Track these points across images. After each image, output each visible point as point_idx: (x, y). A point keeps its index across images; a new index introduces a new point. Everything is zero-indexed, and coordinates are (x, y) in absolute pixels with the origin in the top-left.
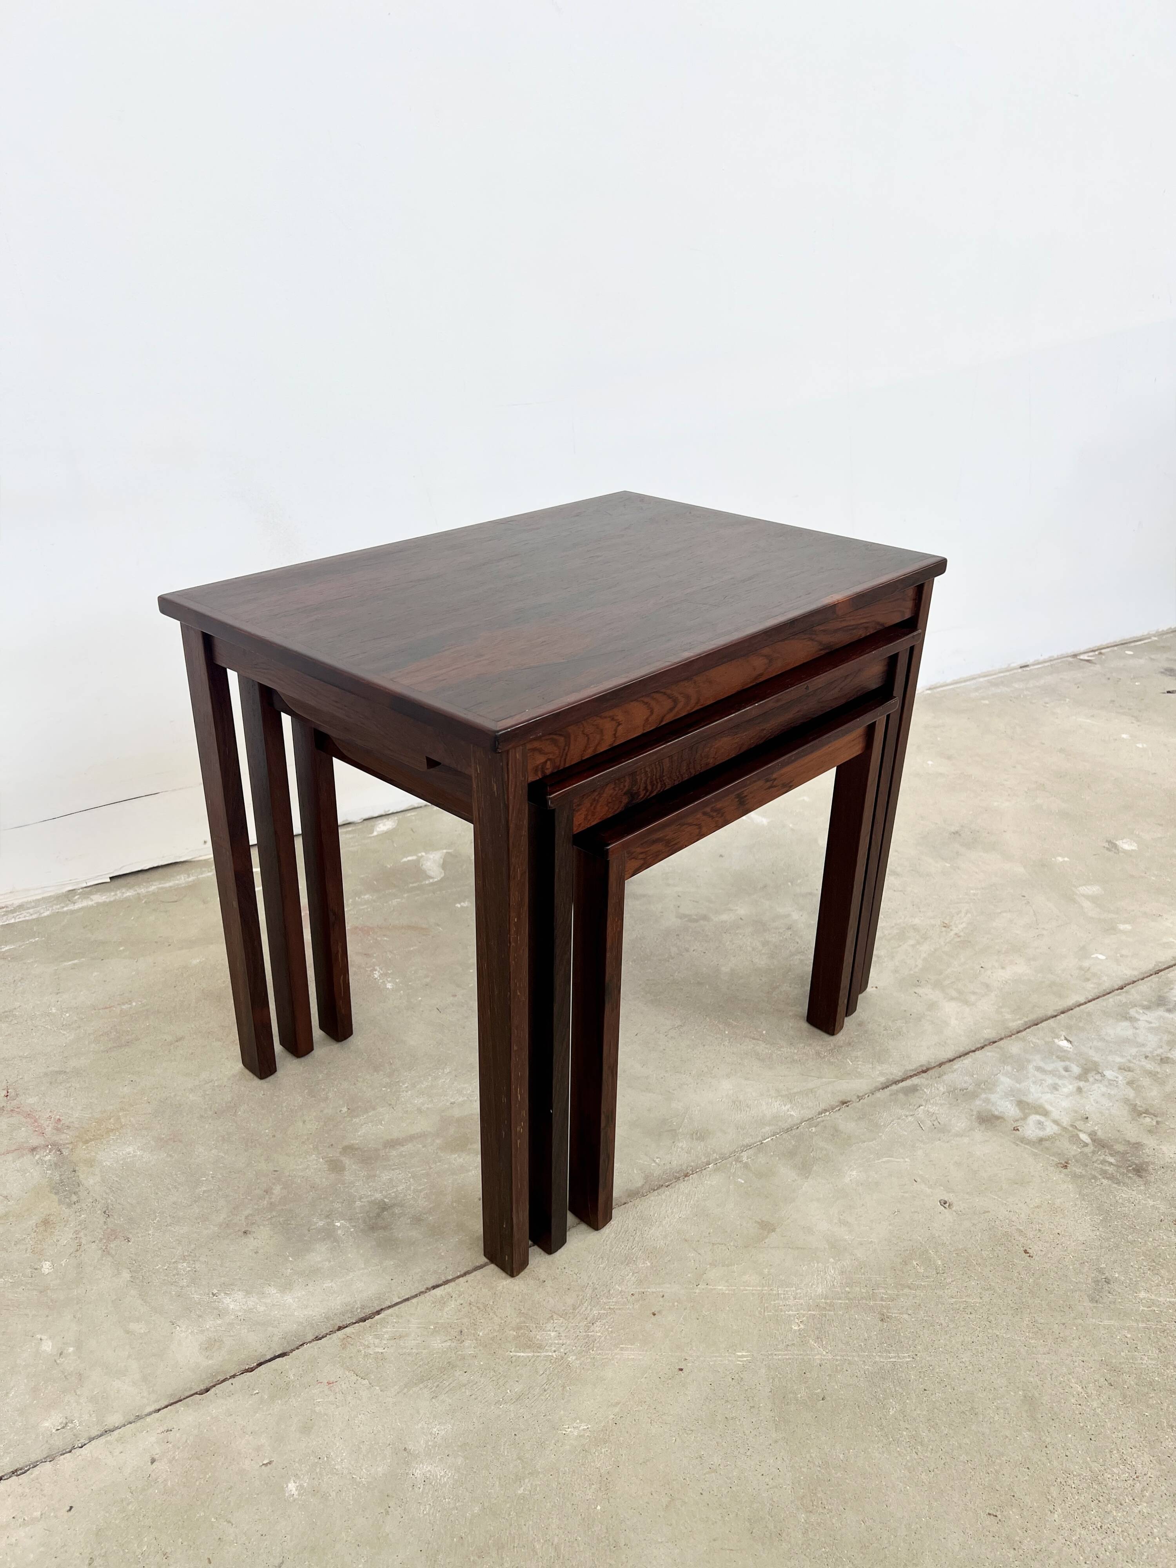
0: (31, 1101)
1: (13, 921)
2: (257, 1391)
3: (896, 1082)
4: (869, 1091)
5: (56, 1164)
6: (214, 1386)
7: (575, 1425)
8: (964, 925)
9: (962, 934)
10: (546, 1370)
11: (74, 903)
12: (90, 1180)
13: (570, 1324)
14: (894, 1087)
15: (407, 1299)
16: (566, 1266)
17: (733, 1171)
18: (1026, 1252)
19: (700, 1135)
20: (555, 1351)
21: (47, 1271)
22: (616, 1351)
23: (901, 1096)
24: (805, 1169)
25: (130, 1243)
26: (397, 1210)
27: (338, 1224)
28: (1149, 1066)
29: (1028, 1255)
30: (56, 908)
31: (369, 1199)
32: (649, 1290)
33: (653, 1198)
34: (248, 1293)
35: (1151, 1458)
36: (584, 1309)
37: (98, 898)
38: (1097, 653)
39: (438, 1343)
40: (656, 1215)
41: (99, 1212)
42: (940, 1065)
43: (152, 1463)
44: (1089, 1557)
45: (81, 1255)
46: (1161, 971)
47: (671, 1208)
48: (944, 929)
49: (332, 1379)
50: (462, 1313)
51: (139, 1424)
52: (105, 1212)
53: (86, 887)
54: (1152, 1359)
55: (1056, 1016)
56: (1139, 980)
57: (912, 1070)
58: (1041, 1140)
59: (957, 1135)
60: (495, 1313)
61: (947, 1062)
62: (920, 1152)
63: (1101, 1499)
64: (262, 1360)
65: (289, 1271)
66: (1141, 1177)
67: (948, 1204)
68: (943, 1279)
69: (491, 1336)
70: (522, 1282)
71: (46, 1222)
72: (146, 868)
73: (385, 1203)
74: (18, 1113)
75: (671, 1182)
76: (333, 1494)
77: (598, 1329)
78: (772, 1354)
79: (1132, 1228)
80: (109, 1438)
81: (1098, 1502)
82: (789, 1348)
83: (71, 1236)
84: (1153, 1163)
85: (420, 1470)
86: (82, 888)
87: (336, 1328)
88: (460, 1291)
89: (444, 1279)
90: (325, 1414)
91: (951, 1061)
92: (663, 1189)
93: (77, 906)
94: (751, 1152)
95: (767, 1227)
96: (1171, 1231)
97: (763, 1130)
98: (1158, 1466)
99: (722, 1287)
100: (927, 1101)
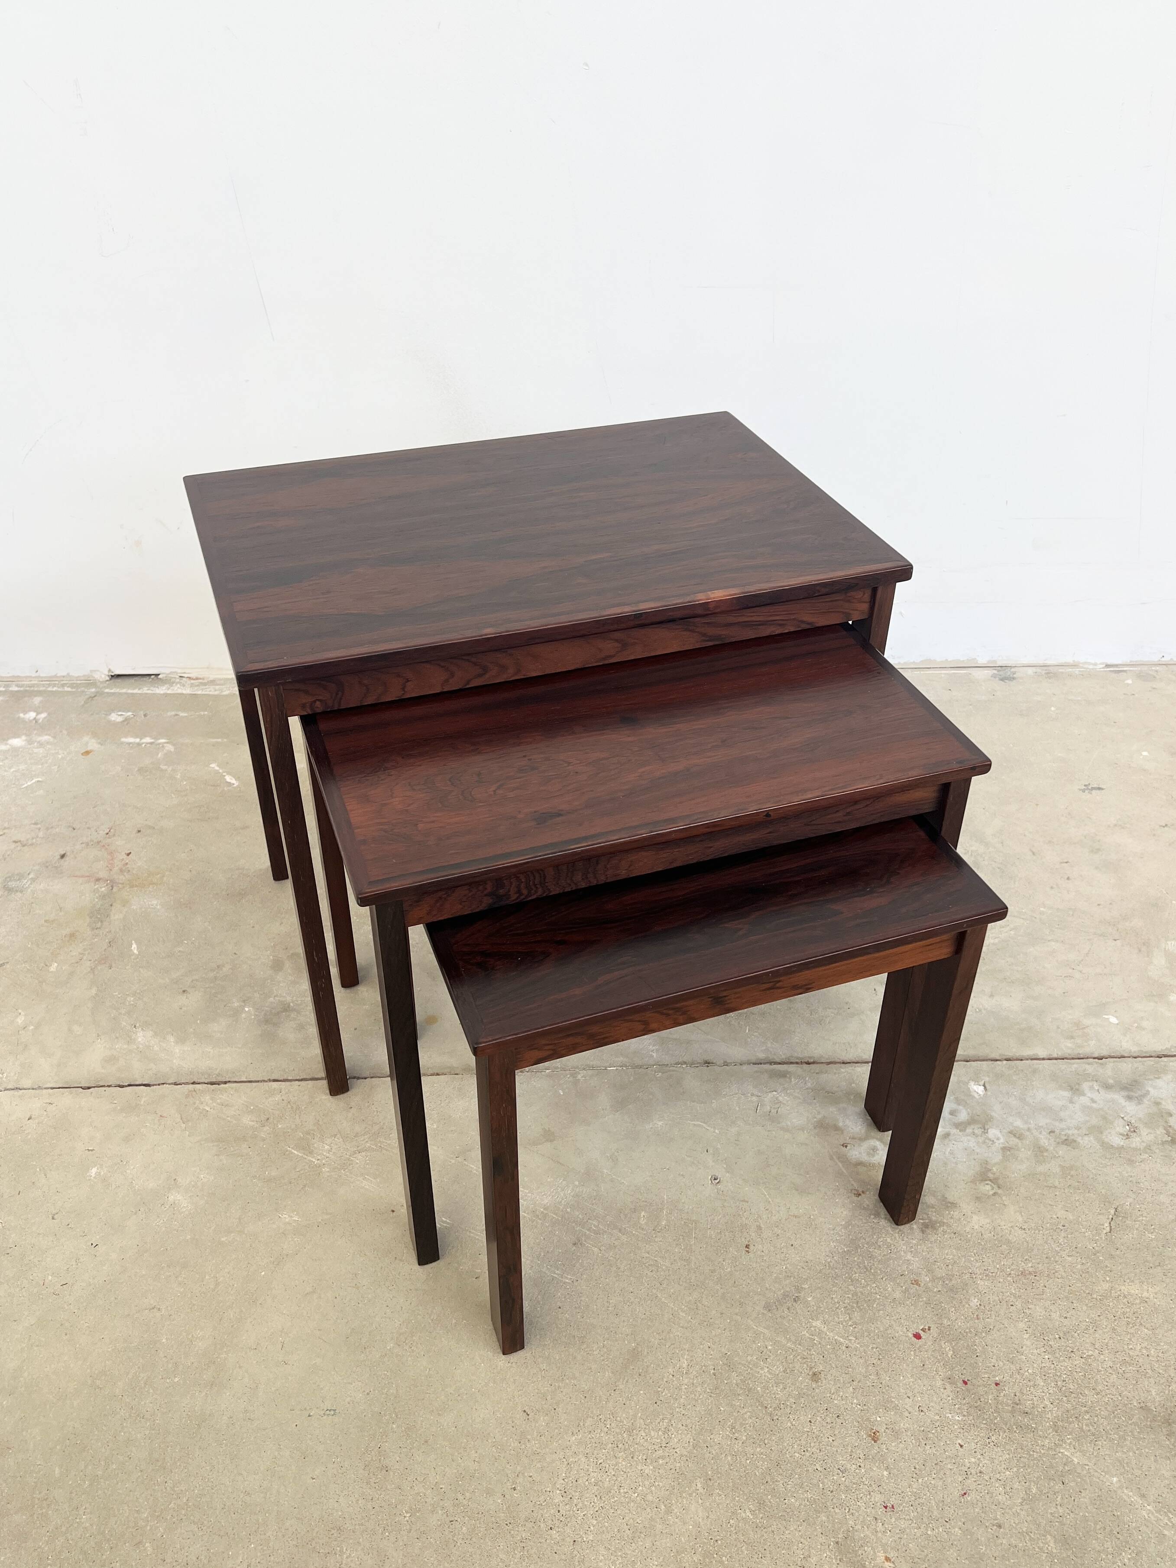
0: (120, 842)
1: (199, 692)
2: (116, 1102)
3: (771, 1063)
4: (739, 1061)
5: (104, 896)
6: (94, 1087)
7: (292, 1214)
10: (302, 1170)
12: (117, 916)
13: (344, 1146)
14: (767, 1067)
15: (251, 1082)
17: (562, 1082)
18: (747, 1246)
20: (318, 1160)
21: (52, 970)
22: (359, 1178)
23: (766, 1076)
24: (620, 1105)
25: (110, 970)
26: (293, 1015)
27: (247, 1009)
28: (1044, 1140)
29: (747, 1250)
31: (281, 999)
34: (156, 1034)
35: (692, 1440)
36: (362, 1139)
39: (247, 1120)
41: (107, 941)
42: (828, 1063)
43: (29, 1119)
44: (570, 1477)
45: (77, 966)
46: (1166, 1056)
49: (165, 1115)
50: (278, 1107)
51: (37, 1091)
52: (110, 942)
54: (770, 1373)
56: (1129, 1057)
57: (797, 1058)
58: (860, 1164)
59: (786, 1130)
60: (300, 1116)
61: (840, 1063)
62: (734, 1130)
63: (620, 1446)
64: (132, 1083)
65: (192, 1030)
66: (923, 1232)
67: (717, 1181)
68: (654, 1236)
69: (285, 1131)
70: (336, 1102)
71: (72, 936)
73: (289, 1007)
74: (106, 849)
76: (114, 1187)
77: (359, 1157)
78: (468, 1230)
79: (867, 1269)
80: (16, 1093)
81: (616, 1446)
83: (80, 951)
84: (949, 1226)
85: (175, 1197)
87: (192, 1081)
88: (289, 1090)
89: (285, 1077)
90: (145, 1135)
94: (590, 1072)
95: (548, 1137)
96: (902, 1287)
97: (614, 1060)
98: (691, 1448)
100: (785, 1089)
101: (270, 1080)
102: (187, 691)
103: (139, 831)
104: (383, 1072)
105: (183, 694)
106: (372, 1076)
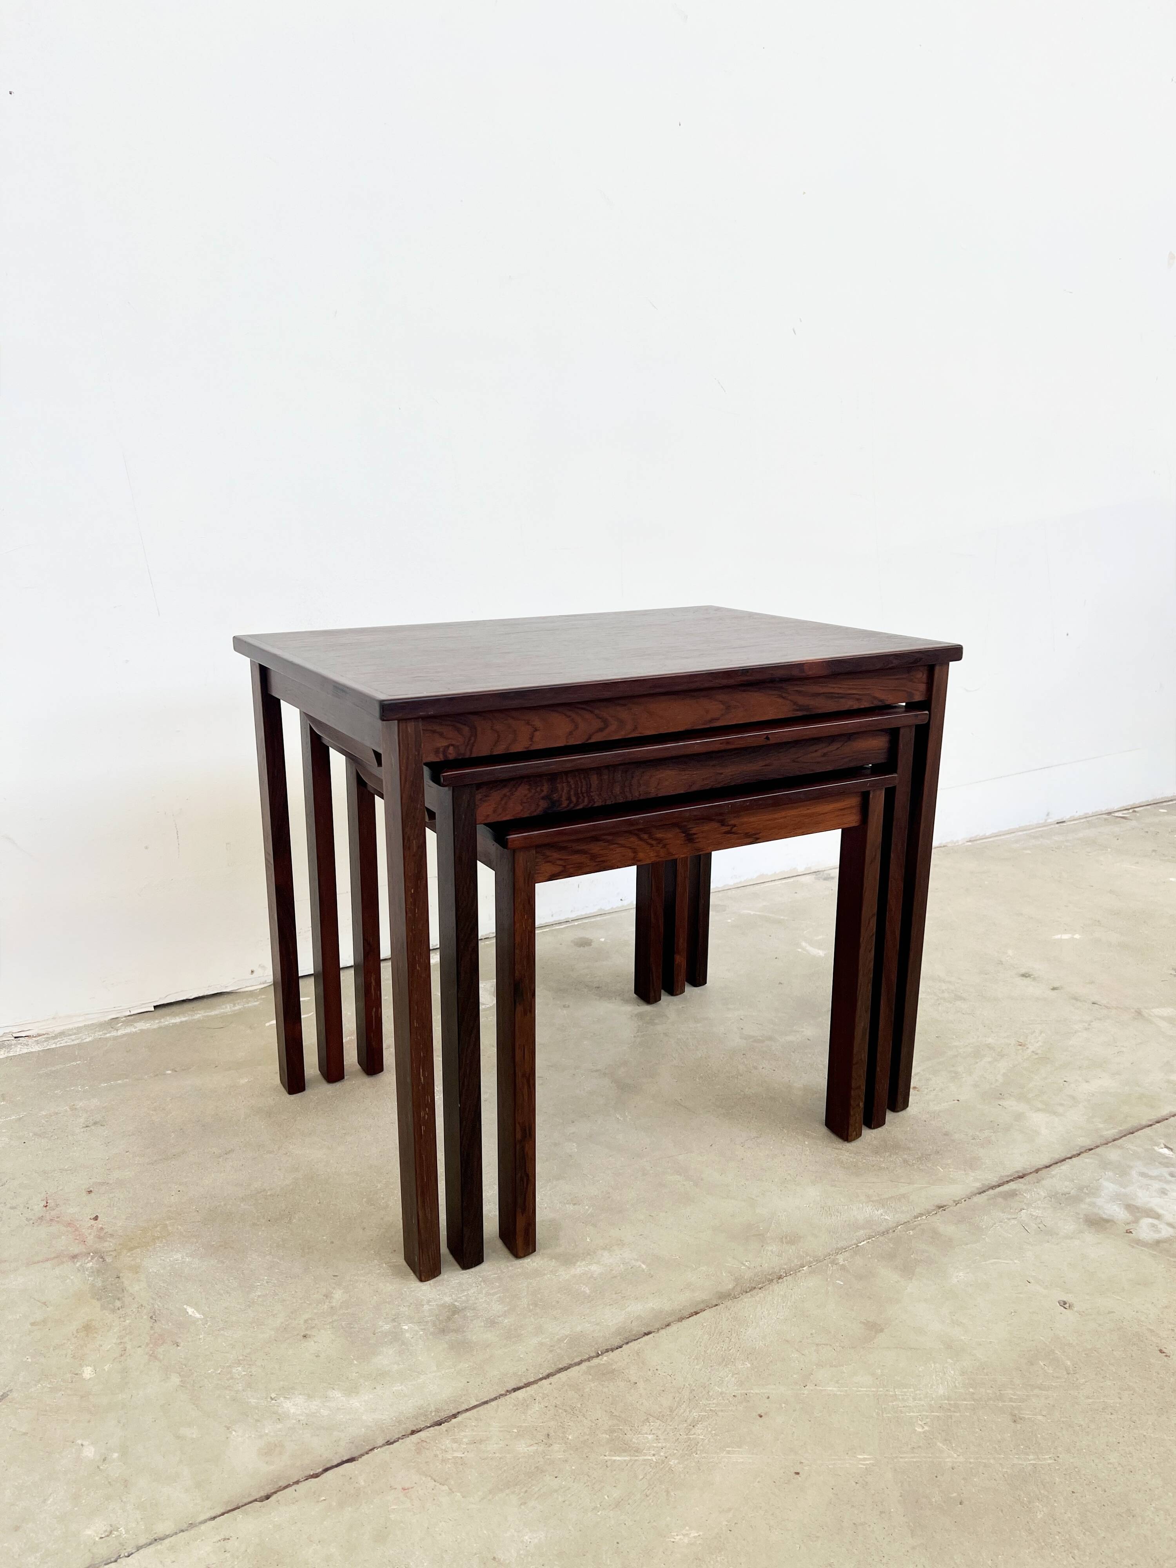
0: (71, 1210)
1: (54, 1046)
2: (324, 1498)
3: (993, 1187)
4: (965, 1196)
5: (98, 1271)
6: (275, 1493)
7: (684, 1532)
8: (1040, 1044)
9: (1039, 1052)
10: (646, 1475)
11: (117, 1030)
12: (136, 1287)
13: (669, 1427)
14: (991, 1192)
15: (486, 1402)
16: (658, 1367)
17: (830, 1272)
18: (1161, 1351)
19: (791, 1239)
20: (654, 1455)
21: (88, 1377)
22: (722, 1455)
23: (1000, 1200)
24: (908, 1270)
25: (179, 1348)
26: (469, 1313)
27: (406, 1327)
29: (1165, 1354)
30: (98, 1035)
31: (438, 1303)
32: (752, 1391)
33: (747, 1299)
34: (310, 1397)
36: (682, 1410)
37: (142, 1025)
38: (1131, 811)
39: (523, 1448)
40: (751, 1316)
41: (145, 1317)
42: (1037, 1171)
45: (126, 1360)
47: (767, 1309)
48: (1020, 1047)
49: (407, 1486)
50: (548, 1417)
51: (193, 1532)
52: (151, 1317)
53: (129, 1016)
55: (1151, 1125)
57: (1008, 1176)
58: (1158, 1242)
59: (1066, 1237)
60: (584, 1416)
61: (1043, 1168)
62: (1029, 1254)
64: (328, 1465)
65: (355, 1375)
67: (1068, 1305)
68: (1075, 1379)
69: (581, 1439)
70: (612, 1384)
71: (87, 1328)
72: (190, 998)
73: (455, 1306)
74: (58, 1222)
75: (764, 1285)
77: (699, 1431)
78: (897, 1457)
80: (159, 1547)
82: (916, 1451)
83: (114, 1341)
86: (125, 1017)
87: (409, 1432)
88: (543, 1394)
89: (525, 1381)
90: (402, 1522)
91: (1047, 1167)
92: (755, 1291)
93: (120, 1033)
94: (847, 1254)
95: (874, 1328)
97: (857, 1234)
99: (832, 1388)
100: (1029, 1205)
101: (509, 1392)
102: (36, 1048)
103: (90, 1192)
104: (634, 1333)
105: (32, 1052)
106: (626, 1341)
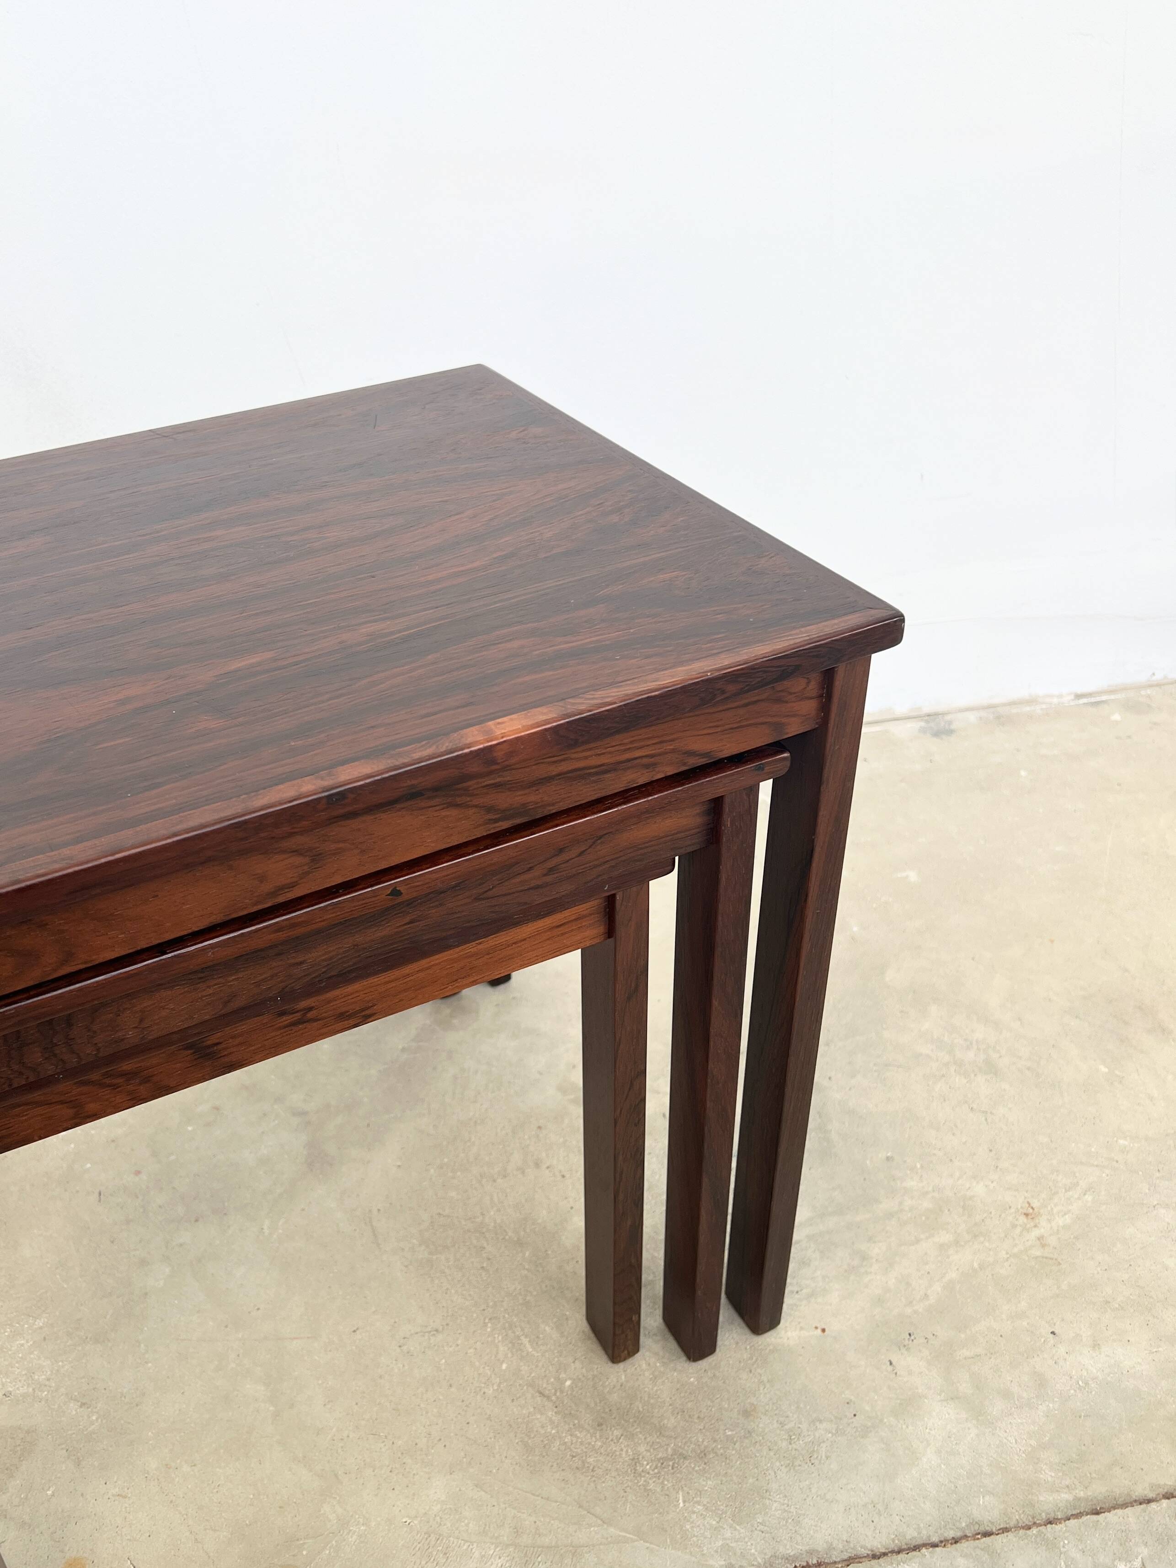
8: (1068, 1219)
9: (1053, 1241)
48: (1022, 1219)
55: (1149, 1501)
91: (875, 1557)
